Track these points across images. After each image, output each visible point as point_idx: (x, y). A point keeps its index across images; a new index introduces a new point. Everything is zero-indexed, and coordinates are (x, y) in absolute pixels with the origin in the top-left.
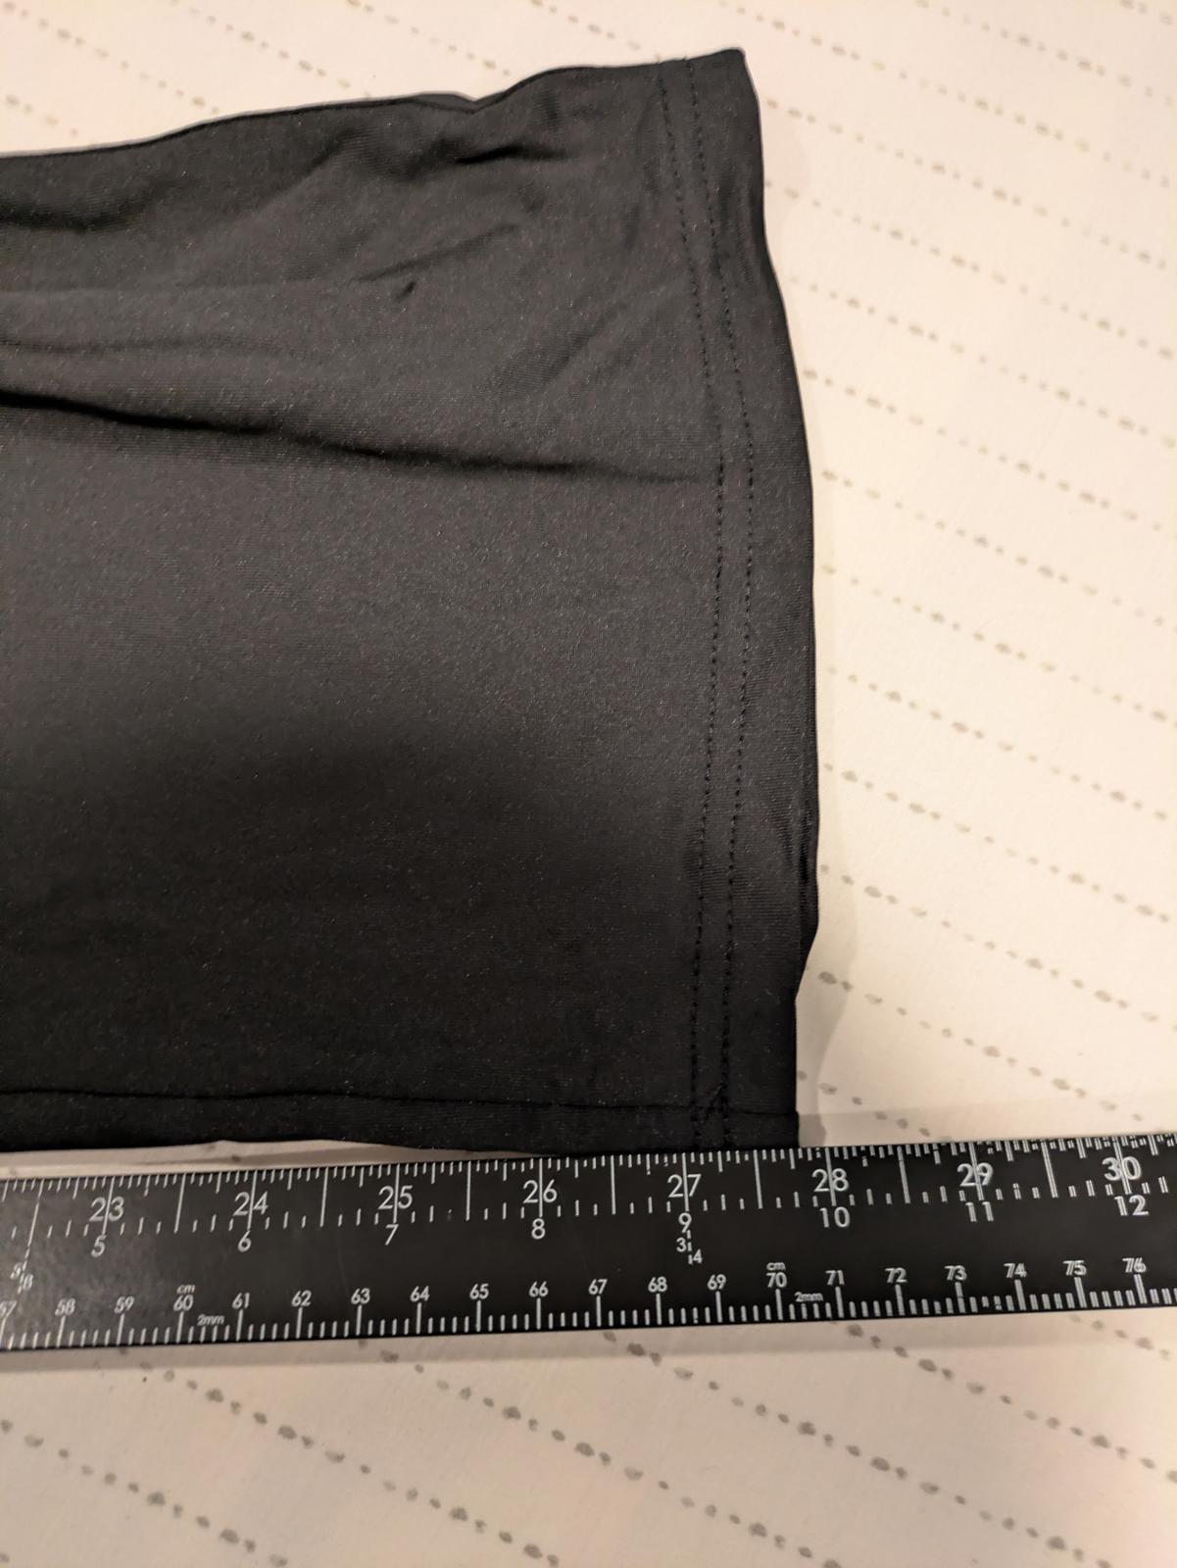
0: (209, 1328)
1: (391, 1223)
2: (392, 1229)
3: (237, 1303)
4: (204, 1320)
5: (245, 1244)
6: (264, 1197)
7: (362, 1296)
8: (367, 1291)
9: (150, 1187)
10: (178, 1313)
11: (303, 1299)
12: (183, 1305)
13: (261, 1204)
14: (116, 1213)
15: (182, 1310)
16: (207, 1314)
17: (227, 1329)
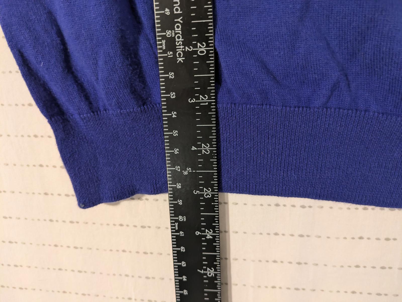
0: (175, 226)
1: (204, 271)
2: (202, 271)
3: (181, 233)
4: (177, 224)
5: (198, 233)
6: (211, 237)
7: (184, 264)
8: (185, 265)
9: (214, 204)
10: (178, 217)
11: (183, 250)
12: (180, 218)
13: (209, 236)
14: (206, 195)
15: (179, 218)
16: (178, 225)
17: (175, 231)
